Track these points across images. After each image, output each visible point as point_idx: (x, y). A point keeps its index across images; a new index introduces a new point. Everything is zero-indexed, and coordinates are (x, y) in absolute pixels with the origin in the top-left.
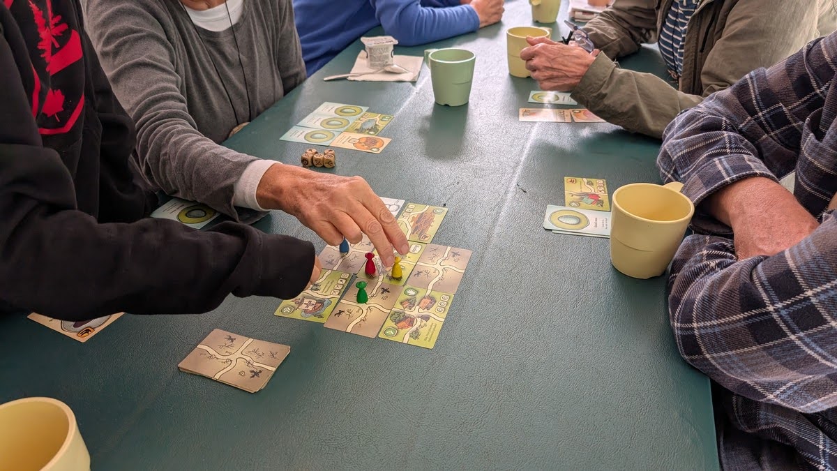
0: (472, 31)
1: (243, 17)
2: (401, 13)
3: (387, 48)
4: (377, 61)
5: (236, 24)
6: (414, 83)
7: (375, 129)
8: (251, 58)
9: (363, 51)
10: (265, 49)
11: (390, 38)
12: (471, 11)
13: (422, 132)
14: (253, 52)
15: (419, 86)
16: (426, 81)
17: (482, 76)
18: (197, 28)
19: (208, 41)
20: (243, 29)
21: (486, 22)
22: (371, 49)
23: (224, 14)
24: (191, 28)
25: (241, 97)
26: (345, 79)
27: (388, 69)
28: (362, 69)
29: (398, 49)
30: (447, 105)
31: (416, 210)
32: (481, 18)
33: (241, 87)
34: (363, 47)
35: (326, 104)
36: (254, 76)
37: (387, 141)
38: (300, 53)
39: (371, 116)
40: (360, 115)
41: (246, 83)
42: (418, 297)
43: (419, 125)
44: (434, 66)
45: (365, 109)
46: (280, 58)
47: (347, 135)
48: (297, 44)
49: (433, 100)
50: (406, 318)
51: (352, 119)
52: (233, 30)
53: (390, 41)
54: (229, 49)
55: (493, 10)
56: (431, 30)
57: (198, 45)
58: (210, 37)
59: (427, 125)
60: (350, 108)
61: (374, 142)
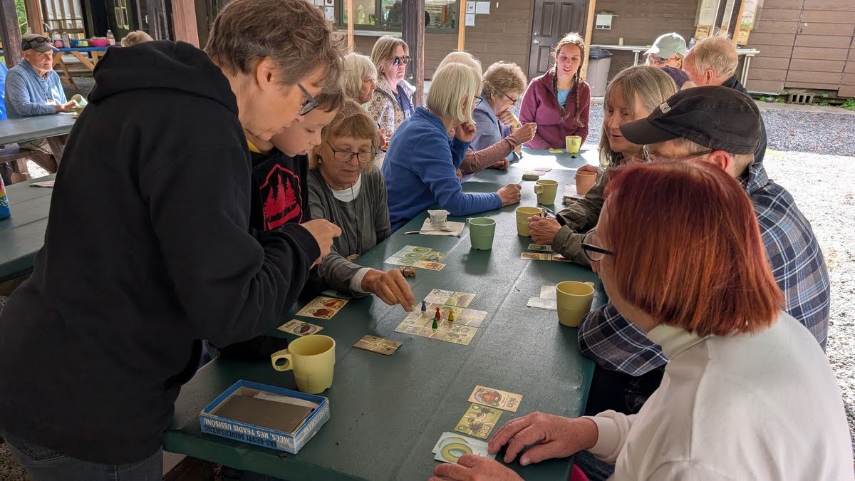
0: (497, 207)
1: (359, 195)
2: (452, 197)
3: (443, 216)
4: (436, 224)
5: (356, 199)
6: (459, 237)
7: (437, 259)
8: (362, 219)
9: (428, 218)
10: (369, 215)
11: (446, 211)
12: (497, 196)
13: (463, 262)
14: (363, 214)
15: (462, 239)
16: (467, 236)
17: (500, 235)
18: (336, 200)
19: (341, 207)
20: (359, 202)
21: (507, 203)
22: (433, 217)
23: (350, 193)
24: (333, 200)
25: (354, 238)
26: (418, 233)
27: (444, 229)
28: (427, 228)
29: (450, 218)
30: (478, 249)
31: (459, 295)
32: (503, 200)
33: (355, 234)
34: (428, 216)
35: (407, 246)
36: (362, 228)
37: (444, 265)
38: (389, 217)
39: (434, 253)
40: (428, 252)
41: (358, 232)
42: (461, 328)
43: (461, 258)
44: (472, 228)
45: (430, 249)
46: (376, 220)
47: (421, 262)
48: (387, 213)
49: (471, 246)
50: (455, 335)
51: (423, 255)
52: (354, 201)
53: (445, 213)
54: (350, 212)
55: (511, 196)
56: (471, 208)
57: (335, 208)
58: (342, 204)
59: (466, 258)
60: (421, 249)
61: (437, 265)
